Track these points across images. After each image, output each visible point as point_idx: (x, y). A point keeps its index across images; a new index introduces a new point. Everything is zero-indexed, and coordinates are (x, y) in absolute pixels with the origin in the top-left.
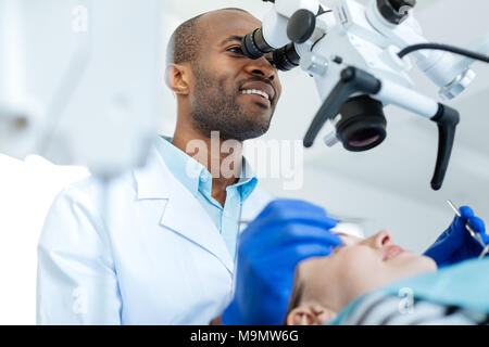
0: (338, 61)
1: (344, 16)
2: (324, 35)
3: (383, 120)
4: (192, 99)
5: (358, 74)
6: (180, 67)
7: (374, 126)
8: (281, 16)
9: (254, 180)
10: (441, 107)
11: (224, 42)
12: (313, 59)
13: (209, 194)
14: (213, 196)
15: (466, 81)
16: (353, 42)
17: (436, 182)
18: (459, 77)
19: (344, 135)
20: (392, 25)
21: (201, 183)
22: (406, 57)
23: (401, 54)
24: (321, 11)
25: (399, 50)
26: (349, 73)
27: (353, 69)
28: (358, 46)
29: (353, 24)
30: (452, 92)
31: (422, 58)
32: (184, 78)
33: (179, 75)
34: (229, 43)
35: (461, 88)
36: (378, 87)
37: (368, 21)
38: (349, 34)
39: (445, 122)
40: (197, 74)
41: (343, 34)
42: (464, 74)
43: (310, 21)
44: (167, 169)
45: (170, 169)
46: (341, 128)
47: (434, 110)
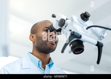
0: (70, 31)
1: (72, 20)
2: (68, 25)
3: (83, 46)
4: (36, 43)
5: (75, 33)
6: (33, 35)
7: (81, 47)
8: (57, 21)
9: (53, 63)
10: (98, 42)
11: (43, 28)
12: (65, 31)
13: (41, 67)
14: (42, 67)
15: (105, 36)
16: (74, 26)
17: (98, 62)
18: (103, 35)
19: (73, 50)
20: (85, 22)
21: (39, 64)
22: (88, 29)
23: (87, 29)
24: (67, 19)
25: (86, 28)
26: (73, 33)
27: (74, 32)
28: (76, 27)
29: (74, 21)
30: (101, 38)
31: (93, 30)
32: (34, 38)
33: (33, 37)
34: (45, 29)
35: (103, 37)
36: (80, 37)
37: (78, 20)
38: (74, 24)
39: (100, 46)
40: (37, 37)
41: (72, 24)
42: (104, 34)
43: (64, 21)
44: (30, 60)
45: (31, 60)
46: (72, 48)
47: (96, 43)
